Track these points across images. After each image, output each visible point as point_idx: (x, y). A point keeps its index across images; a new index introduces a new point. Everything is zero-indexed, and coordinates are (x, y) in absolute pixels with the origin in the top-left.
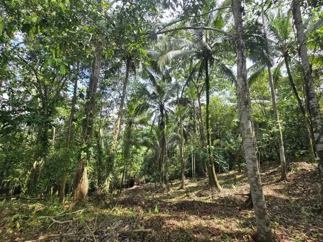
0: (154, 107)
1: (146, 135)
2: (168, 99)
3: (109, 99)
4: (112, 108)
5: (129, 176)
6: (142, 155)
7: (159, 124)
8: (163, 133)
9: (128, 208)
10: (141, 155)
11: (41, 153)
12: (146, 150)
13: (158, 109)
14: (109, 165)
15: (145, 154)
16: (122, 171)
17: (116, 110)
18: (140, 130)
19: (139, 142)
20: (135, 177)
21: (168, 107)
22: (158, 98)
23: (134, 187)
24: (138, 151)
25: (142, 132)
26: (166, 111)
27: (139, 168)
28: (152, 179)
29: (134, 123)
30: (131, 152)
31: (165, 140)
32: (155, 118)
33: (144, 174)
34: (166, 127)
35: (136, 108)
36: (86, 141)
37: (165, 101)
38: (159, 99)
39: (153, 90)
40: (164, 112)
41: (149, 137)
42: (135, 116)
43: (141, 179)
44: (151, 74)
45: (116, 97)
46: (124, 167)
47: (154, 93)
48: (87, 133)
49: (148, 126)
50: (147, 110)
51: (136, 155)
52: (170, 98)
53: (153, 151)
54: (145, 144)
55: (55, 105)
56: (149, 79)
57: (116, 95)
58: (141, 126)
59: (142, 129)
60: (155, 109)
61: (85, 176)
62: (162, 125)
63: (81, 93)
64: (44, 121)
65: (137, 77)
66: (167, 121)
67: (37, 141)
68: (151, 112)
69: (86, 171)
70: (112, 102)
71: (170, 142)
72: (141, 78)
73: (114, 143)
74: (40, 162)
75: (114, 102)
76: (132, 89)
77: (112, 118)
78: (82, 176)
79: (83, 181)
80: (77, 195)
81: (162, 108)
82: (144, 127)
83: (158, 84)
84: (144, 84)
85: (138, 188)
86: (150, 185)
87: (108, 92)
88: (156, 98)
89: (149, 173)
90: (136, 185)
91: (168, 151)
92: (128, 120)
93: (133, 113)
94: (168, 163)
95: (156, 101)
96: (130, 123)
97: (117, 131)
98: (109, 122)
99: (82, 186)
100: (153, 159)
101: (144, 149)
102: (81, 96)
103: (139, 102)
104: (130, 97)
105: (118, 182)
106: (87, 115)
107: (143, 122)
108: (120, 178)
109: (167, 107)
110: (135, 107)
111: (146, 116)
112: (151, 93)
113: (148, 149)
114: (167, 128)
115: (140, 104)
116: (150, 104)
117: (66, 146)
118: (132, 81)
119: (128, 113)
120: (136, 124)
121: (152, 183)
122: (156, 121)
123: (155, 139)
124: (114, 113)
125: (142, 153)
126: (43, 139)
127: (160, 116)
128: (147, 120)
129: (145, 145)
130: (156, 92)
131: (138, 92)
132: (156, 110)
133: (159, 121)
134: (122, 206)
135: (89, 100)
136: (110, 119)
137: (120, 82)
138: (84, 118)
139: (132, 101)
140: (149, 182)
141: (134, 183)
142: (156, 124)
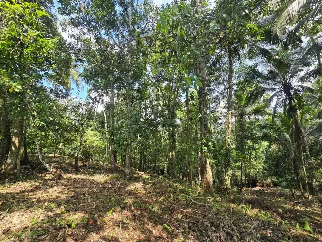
0: (274, 89)
1: (265, 127)
2: (297, 72)
3: (214, 95)
4: (219, 102)
5: (249, 175)
6: (263, 152)
7: (284, 110)
8: (296, 121)
9: (259, 211)
10: (260, 152)
11: (172, 147)
12: (267, 146)
13: (280, 91)
14: (226, 160)
15: (267, 150)
16: (240, 168)
17: (223, 104)
18: (255, 122)
19: (257, 136)
20: (256, 177)
21: (300, 84)
22: (278, 76)
23: (258, 188)
24: (256, 146)
25: (258, 123)
26: (296, 91)
27: (261, 167)
28: (284, 184)
29: (246, 115)
30: (247, 147)
31: (301, 132)
32: (277, 104)
33: (270, 175)
34: (298, 113)
35: (247, 97)
36: (204, 136)
37: (291, 77)
38: (280, 78)
39: (269, 68)
40: (292, 93)
41: (270, 129)
42: (246, 106)
43: (265, 180)
44: (263, 49)
45: (220, 91)
46: (242, 163)
47: (271, 72)
48: (204, 129)
49: (267, 116)
50: (261, 96)
51: (254, 151)
52: (300, 71)
53: (279, 148)
54: (266, 137)
55: (175, 109)
56: (260, 56)
57: (221, 89)
58: (256, 117)
59: (258, 120)
60: (275, 92)
61: (209, 168)
62: (291, 111)
63: (192, 95)
64: (171, 123)
65: (243, 60)
66: (299, 104)
67: (169, 138)
68: (268, 97)
69: (209, 163)
70: (217, 96)
71: (311, 134)
72: (247, 60)
73: (228, 138)
74: (173, 153)
75: (220, 96)
76: (238, 77)
77: (220, 112)
78: (206, 168)
79: (207, 172)
80: (204, 184)
81: (287, 87)
82: (260, 117)
83: (277, 57)
84: (252, 66)
85: (263, 190)
86: (282, 190)
87: (212, 88)
88: (275, 77)
89: (278, 175)
90: (259, 186)
91: (310, 148)
92: (238, 111)
93: (243, 102)
94: (312, 164)
95: (275, 81)
96: (241, 115)
97: (229, 125)
98: (218, 117)
99: (207, 176)
100: (281, 157)
101: (265, 144)
102: (192, 97)
103: (249, 89)
104: (237, 87)
105: (237, 179)
106: (202, 114)
107: (257, 112)
108: (238, 175)
109: (297, 84)
110: (244, 95)
111: (261, 104)
112: (266, 73)
113: (271, 144)
114: (303, 114)
115: (250, 91)
116: (266, 86)
117: (188, 142)
118: (236, 68)
119: (237, 104)
120: (249, 114)
121: (283, 189)
122: (278, 108)
123: (282, 131)
124: (222, 107)
125: (261, 149)
126: (172, 136)
127: (285, 99)
128: (264, 108)
129: (265, 140)
130: (274, 69)
131: (246, 78)
132: (277, 93)
133: (285, 106)
134: (251, 205)
135: (201, 99)
136: (218, 114)
137: (223, 73)
138: (200, 116)
139: (239, 90)
140: (280, 186)
141: (256, 183)
142: (281, 111)
